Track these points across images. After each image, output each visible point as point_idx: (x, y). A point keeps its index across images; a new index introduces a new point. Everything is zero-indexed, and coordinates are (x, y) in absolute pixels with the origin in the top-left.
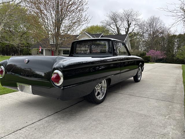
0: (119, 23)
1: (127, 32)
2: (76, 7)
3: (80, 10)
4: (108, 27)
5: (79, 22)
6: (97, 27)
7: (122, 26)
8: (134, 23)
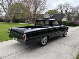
0: (62, 8)
1: (66, 12)
2: (42, 3)
3: (44, 4)
4: (57, 10)
5: (44, 9)
6: (52, 10)
7: (64, 9)
8: (70, 8)
